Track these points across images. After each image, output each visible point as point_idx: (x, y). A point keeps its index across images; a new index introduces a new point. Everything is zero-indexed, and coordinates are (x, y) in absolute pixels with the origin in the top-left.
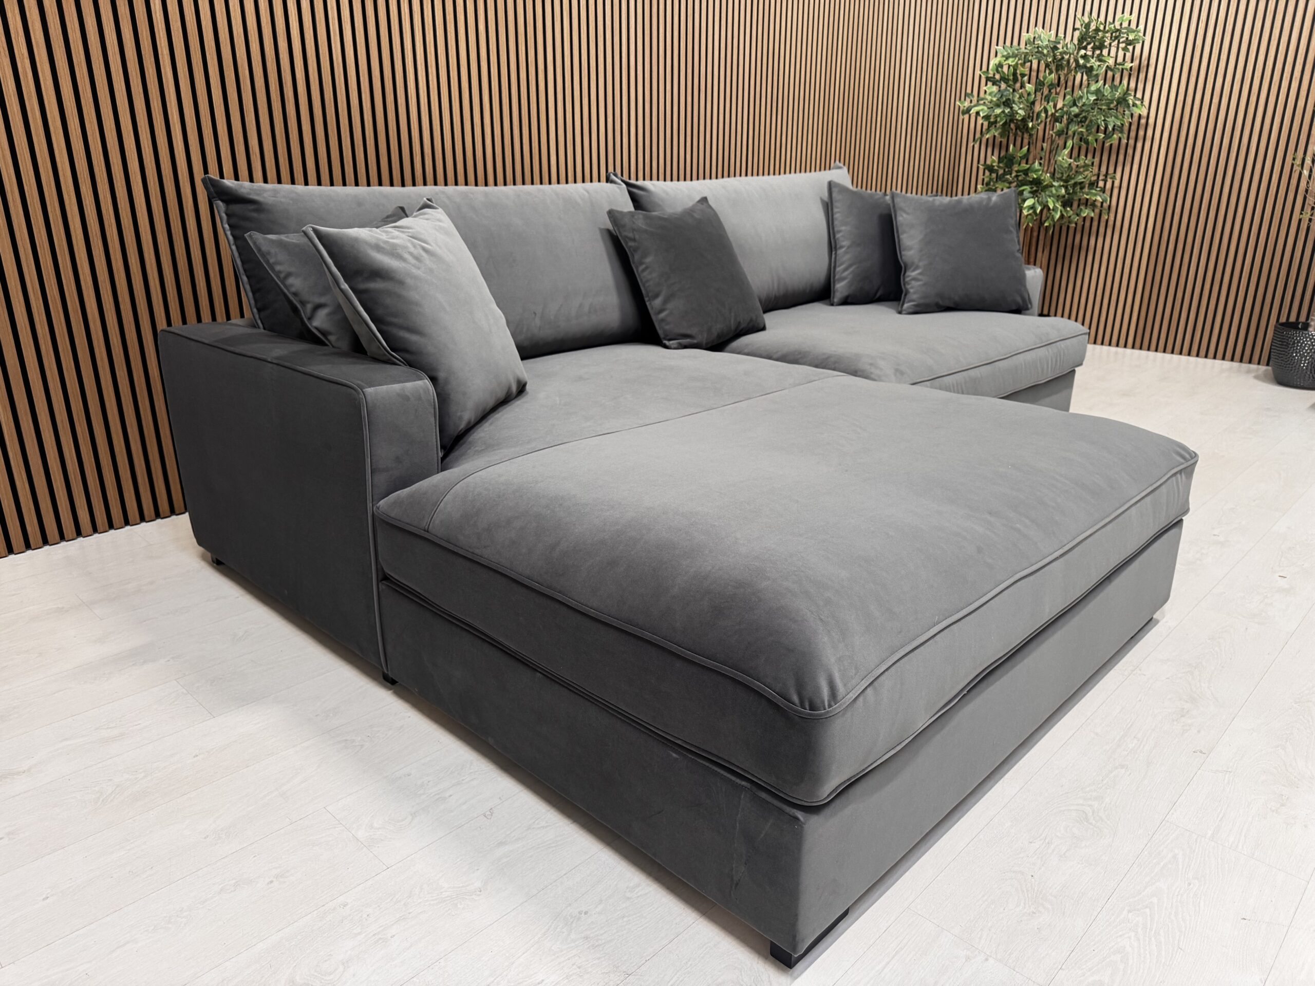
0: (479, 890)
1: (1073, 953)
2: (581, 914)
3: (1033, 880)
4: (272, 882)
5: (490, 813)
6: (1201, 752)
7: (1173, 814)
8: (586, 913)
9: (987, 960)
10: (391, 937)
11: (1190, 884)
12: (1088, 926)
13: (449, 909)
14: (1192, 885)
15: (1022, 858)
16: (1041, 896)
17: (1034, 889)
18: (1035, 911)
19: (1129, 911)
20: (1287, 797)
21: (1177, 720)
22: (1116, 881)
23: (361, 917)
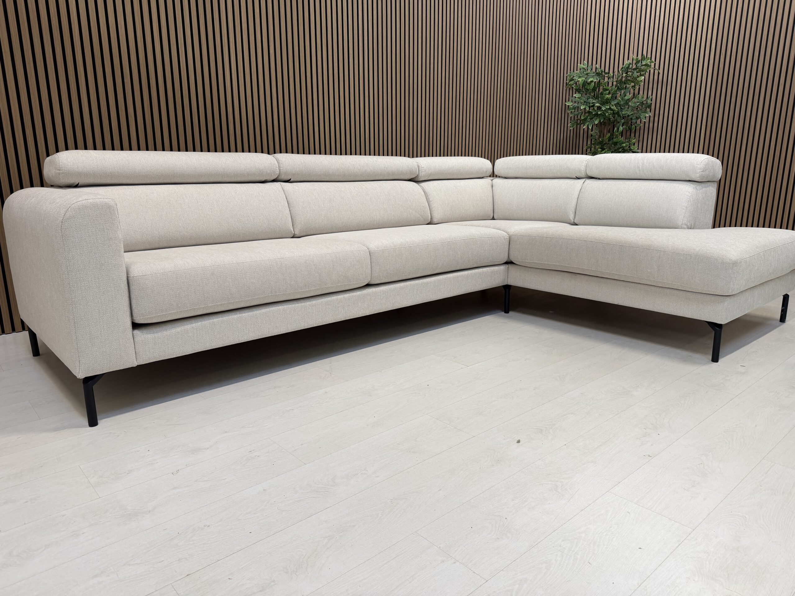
0: (149, 511)
1: (514, 562)
2: (205, 526)
3: (506, 521)
4: (26, 502)
5: (176, 472)
6: (649, 456)
7: (615, 488)
8: (208, 526)
9: (455, 563)
10: (83, 533)
11: (611, 527)
12: (532, 547)
13: (125, 521)
14: (612, 528)
15: (504, 508)
16: (507, 530)
17: (504, 525)
18: (499, 537)
19: (563, 541)
20: (698, 482)
21: (639, 439)
22: (562, 523)
23: (70, 522)
